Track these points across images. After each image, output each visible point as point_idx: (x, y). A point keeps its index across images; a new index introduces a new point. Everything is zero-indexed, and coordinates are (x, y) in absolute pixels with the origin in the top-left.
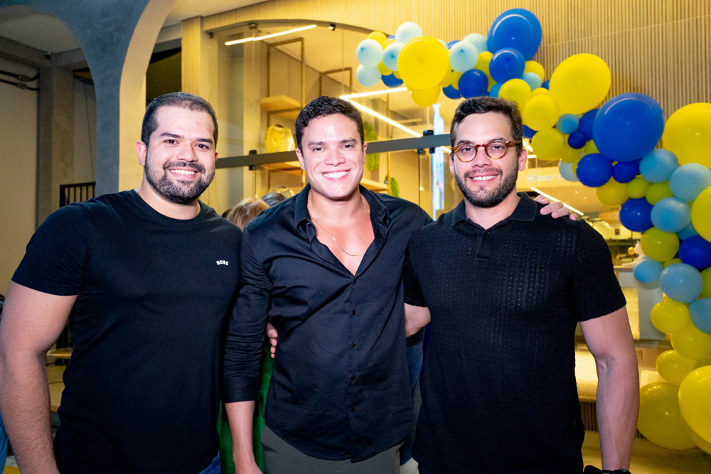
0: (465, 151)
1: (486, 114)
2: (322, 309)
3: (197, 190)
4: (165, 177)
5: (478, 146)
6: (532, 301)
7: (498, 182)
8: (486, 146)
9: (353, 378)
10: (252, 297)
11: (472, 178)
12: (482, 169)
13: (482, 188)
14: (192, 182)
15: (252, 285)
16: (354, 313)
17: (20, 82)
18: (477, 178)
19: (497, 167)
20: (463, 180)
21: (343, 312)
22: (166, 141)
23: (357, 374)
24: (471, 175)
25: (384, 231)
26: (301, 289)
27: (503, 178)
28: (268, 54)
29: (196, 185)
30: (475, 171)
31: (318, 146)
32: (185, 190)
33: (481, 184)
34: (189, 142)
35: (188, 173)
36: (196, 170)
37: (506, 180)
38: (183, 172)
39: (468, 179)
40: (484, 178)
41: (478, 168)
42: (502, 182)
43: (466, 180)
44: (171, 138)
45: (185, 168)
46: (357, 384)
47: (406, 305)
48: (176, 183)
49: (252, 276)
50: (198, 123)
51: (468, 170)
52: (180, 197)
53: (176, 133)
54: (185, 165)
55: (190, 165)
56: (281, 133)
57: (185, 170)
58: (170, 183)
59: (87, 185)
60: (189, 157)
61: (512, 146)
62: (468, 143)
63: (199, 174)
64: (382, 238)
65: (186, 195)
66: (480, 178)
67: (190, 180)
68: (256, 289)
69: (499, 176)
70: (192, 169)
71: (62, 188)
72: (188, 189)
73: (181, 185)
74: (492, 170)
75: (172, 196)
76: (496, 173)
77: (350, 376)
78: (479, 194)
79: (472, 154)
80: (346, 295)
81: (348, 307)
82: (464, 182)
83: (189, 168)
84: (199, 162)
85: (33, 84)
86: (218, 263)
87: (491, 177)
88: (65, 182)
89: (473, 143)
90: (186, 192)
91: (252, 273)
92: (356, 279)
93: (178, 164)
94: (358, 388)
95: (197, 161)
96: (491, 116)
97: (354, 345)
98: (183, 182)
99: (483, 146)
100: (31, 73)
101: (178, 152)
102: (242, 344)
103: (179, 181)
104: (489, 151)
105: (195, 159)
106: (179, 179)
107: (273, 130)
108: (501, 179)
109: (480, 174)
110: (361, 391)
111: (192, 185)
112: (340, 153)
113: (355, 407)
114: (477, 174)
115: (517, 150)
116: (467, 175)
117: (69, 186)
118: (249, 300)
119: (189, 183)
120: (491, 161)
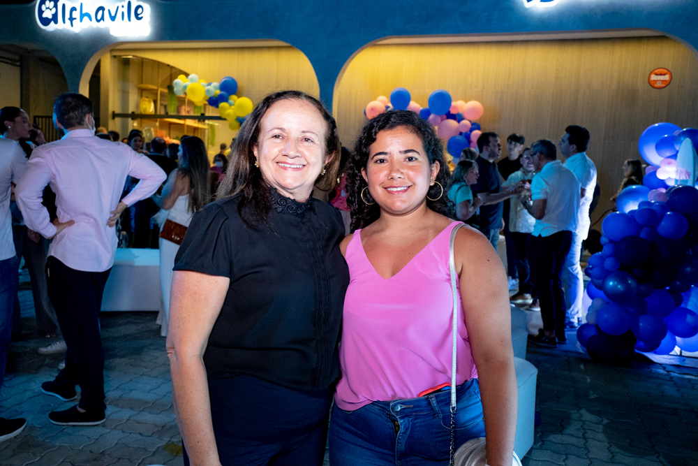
17: (12, 62)
59: (46, 117)
71: (35, 117)
85: (18, 64)
88: (36, 114)
100: (17, 58)
107: (144, 99)
117: (39, 117)
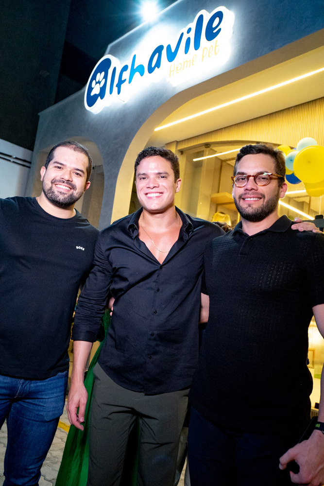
0: (241, 180)
1: (258, 155)
2: (137, 285)
3: (68, 200)
4: (51, 188)
5: (250, 176)
6: (270, 283)
7: (262, 203)
8: (255, 177)
9: (152, 335)
10: (98, 274)
11: (244, 199)
12: (250, 192)
13: (250, 206)
14: (66, 194)
15: (98, 266)
16: (158, 290)
18: (247, 199)
19: (261, 192)
20: (238, 200)
21: (151, 288)
22: (56, 167)
23: (156, 332)
24: (243, 197)
25: (186, 237)
26: (124, 269)
27: (265, 201)
28: (221, 166)
29: (68, 197)
30: (246, 194)
31: (144, 176)
32: (61, 198)
33: (249, 203)
34: (69, 169)
35: (64, 187)
36: (70, 187)
37: (268, 202)
38: (62, 187)
39: (241, 200)
40: (252, 199)
41: (248, 192)
42: (264, 203)
43: (240, 201)
44: (59, 165)
45: (63, 184)
46: (155, 340)
47: (202, 294)
48: (56, 193)
49: (99, 260)
50: (77, 159)
51: (241, 193)
52: (57, 202)
53: (62, 163)
54: (64, 182)
55: (67, 183)
56: (223, 217)
57: (64, 186)
58: (53, 192)
60: (67, 178)
61: (275, 179)
62: (243, 174)
63: (72, 190)
64: (184, 241)
65: (61, 201)
66: (249, 199)
67: (65, 192)
68: (100, 269)
69: (262, 199)
70: (68, 185)
72: (63, 197)
73: (59, 194)
74: (257, 193)
75: (53, 200)
76: (261, 196)
77: (150, 333)
78: (247, 209)
79: (245, 182)
80: (154, 277)
81: (154, 285)
82: (238, 202)
83: (66, 184)
84: (73, 182)
86: (77, 247)
87: (257, 199)
89: (246, 174)
90: (61, 199)
91: (99, 257)
92: (162, 266)
93: (60, 181)
94: (155, 343)
95: (72, 181)
96: (261, 156)
97: (155, 312)
98: (61, 193)
99: (253, 176)
101: (61, 174)
102: (89, 305)
103: (59, 192)
104: (257, 180)
105: (70, 180)
106: (59, 190)
107: (217, 215)
108: (264, 201)
109: (249, 196)
110: (157, 345)
111: (66, 196)
112: (156, 181)
113: (152, 356)
114: (247, 196)
115: (279, 182)
116: (240, 197)
118: (96, 275)
119: (64, 194)
120: (257, 188)
